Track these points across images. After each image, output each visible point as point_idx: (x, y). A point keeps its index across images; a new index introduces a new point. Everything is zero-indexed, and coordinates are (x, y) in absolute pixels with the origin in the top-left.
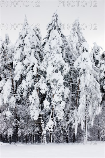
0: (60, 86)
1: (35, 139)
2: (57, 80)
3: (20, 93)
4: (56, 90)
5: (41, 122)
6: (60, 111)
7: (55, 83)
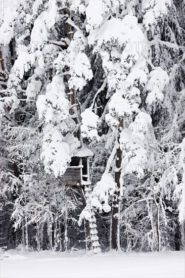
0: (131, 63)
1: (66, 238)
2: (121, 43)
3: (16, 87)
4: (118, 76)
5: (79, 182)
6: (133, 147)
7: (115, 54)
